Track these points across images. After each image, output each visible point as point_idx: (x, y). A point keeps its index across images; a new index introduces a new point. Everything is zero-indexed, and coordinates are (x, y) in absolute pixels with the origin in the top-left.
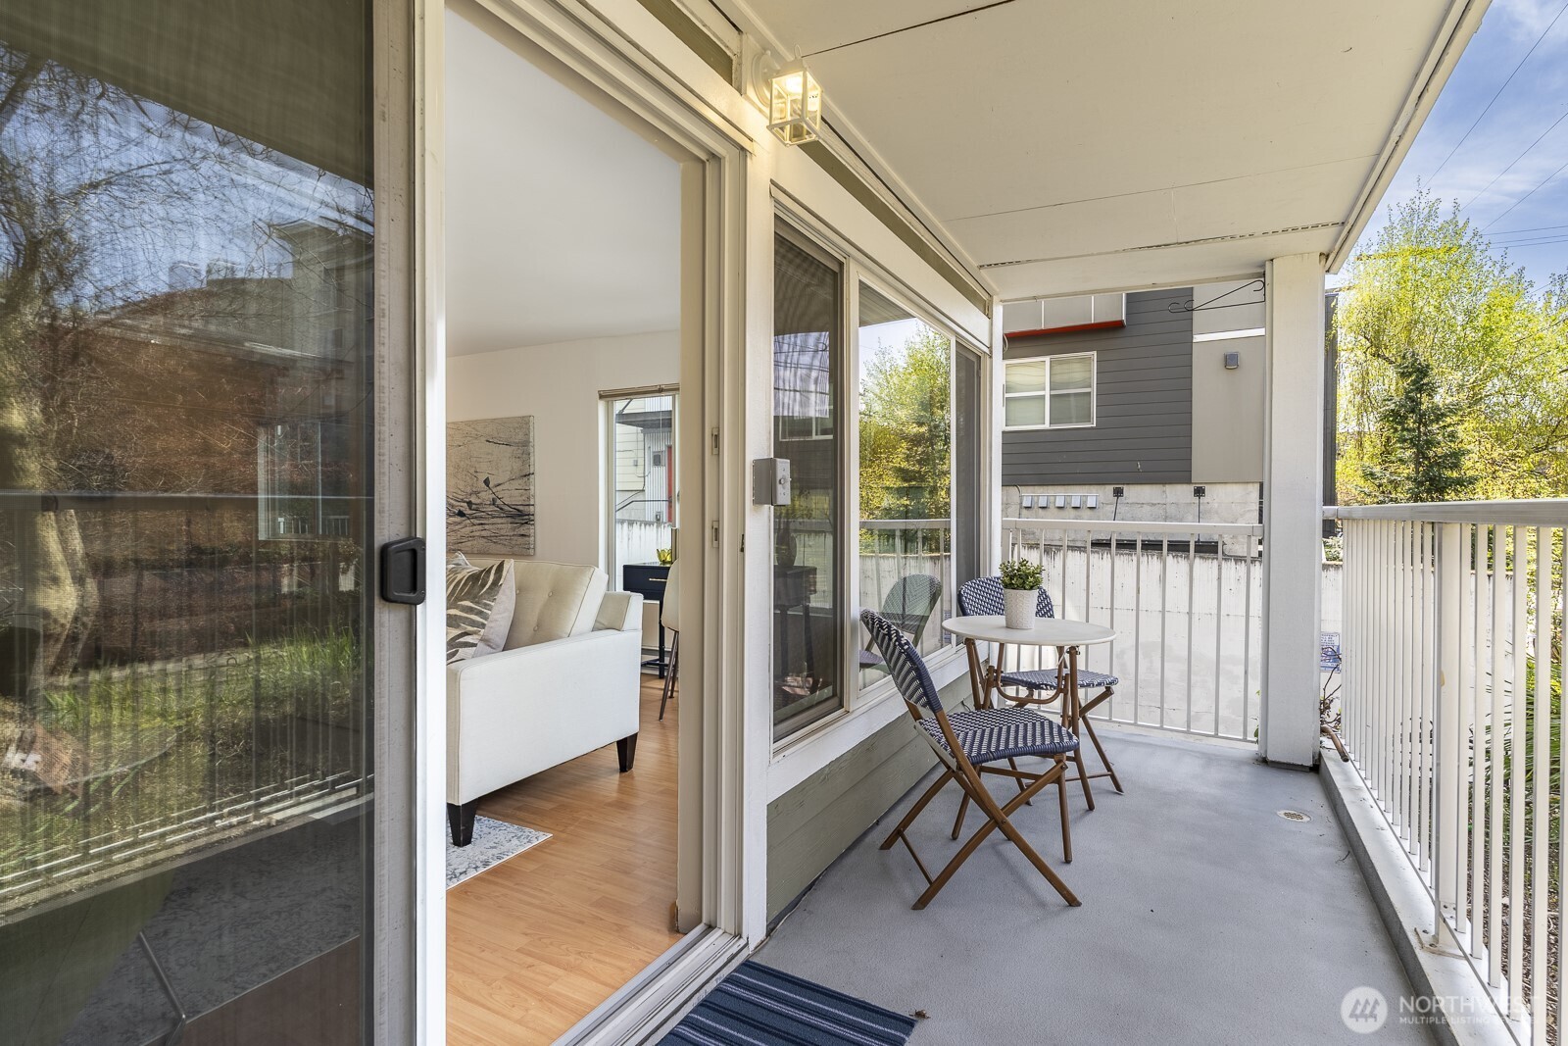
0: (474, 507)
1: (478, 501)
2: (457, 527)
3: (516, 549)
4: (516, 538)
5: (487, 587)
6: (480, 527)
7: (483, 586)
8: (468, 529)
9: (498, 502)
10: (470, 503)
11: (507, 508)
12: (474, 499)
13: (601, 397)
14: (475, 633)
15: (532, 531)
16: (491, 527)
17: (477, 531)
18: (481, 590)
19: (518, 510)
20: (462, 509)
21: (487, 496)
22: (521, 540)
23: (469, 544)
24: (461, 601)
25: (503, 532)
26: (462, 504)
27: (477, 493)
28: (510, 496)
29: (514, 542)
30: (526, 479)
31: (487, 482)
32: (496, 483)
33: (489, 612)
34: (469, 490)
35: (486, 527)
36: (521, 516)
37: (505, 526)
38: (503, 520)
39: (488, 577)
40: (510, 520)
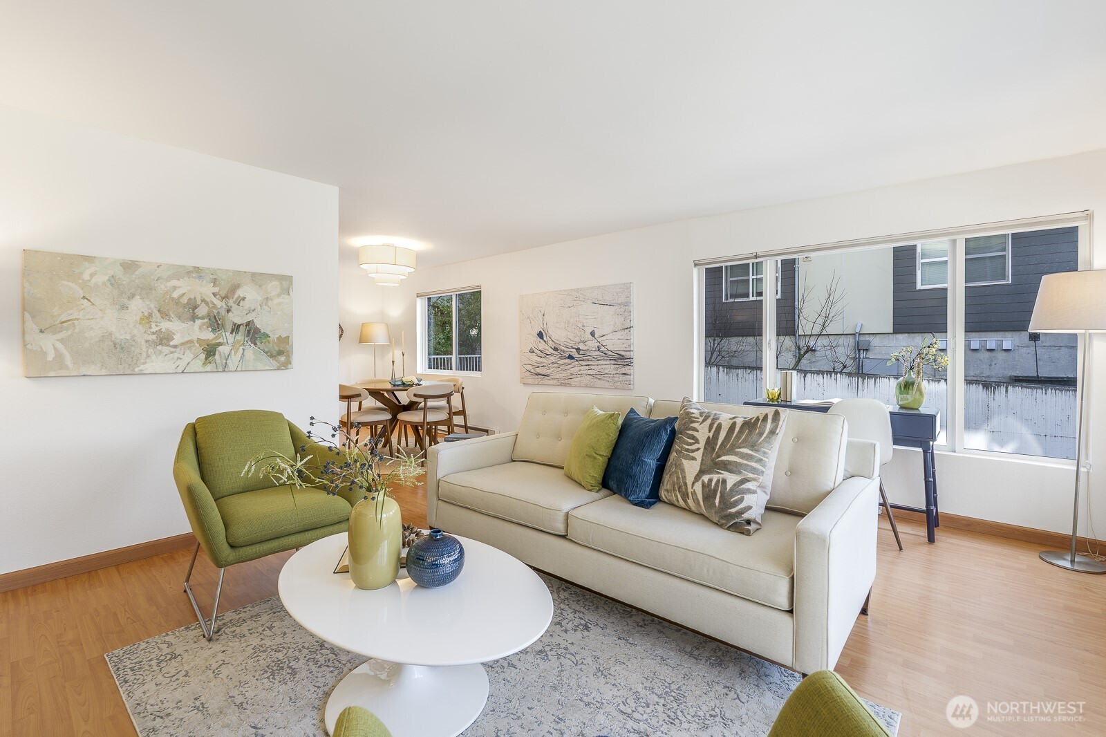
0: (581, 352)
1: (585, 348)
2: (567, 367)
3: (618, 384)
4: (618, 376)
5: (765, 435)
6: (587, 367)
7: (761, 434)
8: (577, 369)
9: (603, 348)
10: (578, 350)
11: (610, 353)
12: (581, 346)
13: (696, 265)
14: (755, 480)
15: (632, 371)
16: (596, 367)
17: (585, 370)
18: (759, 438)
19: (621, 355)
20: (571, 354)
21: (592, 344)
22: (623, 377)
23: (578, 379)
24: (740, 448)
25: (606, 371)
26: (572, 350)
27: (584, 342)
28: (614, 343)
29: (616, 379)
30: (627, 331)
31: (593, 334)
32: (601, 334)
33: (767, 460)
34: (577, 340)
35: (592, 367)
36: (622, 359)
37: (609, 367)
38: (608, 362)
39: (765, 426)
40: (613, 362)
